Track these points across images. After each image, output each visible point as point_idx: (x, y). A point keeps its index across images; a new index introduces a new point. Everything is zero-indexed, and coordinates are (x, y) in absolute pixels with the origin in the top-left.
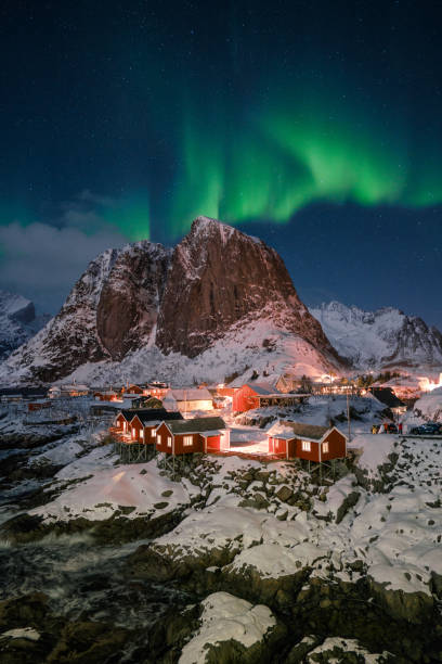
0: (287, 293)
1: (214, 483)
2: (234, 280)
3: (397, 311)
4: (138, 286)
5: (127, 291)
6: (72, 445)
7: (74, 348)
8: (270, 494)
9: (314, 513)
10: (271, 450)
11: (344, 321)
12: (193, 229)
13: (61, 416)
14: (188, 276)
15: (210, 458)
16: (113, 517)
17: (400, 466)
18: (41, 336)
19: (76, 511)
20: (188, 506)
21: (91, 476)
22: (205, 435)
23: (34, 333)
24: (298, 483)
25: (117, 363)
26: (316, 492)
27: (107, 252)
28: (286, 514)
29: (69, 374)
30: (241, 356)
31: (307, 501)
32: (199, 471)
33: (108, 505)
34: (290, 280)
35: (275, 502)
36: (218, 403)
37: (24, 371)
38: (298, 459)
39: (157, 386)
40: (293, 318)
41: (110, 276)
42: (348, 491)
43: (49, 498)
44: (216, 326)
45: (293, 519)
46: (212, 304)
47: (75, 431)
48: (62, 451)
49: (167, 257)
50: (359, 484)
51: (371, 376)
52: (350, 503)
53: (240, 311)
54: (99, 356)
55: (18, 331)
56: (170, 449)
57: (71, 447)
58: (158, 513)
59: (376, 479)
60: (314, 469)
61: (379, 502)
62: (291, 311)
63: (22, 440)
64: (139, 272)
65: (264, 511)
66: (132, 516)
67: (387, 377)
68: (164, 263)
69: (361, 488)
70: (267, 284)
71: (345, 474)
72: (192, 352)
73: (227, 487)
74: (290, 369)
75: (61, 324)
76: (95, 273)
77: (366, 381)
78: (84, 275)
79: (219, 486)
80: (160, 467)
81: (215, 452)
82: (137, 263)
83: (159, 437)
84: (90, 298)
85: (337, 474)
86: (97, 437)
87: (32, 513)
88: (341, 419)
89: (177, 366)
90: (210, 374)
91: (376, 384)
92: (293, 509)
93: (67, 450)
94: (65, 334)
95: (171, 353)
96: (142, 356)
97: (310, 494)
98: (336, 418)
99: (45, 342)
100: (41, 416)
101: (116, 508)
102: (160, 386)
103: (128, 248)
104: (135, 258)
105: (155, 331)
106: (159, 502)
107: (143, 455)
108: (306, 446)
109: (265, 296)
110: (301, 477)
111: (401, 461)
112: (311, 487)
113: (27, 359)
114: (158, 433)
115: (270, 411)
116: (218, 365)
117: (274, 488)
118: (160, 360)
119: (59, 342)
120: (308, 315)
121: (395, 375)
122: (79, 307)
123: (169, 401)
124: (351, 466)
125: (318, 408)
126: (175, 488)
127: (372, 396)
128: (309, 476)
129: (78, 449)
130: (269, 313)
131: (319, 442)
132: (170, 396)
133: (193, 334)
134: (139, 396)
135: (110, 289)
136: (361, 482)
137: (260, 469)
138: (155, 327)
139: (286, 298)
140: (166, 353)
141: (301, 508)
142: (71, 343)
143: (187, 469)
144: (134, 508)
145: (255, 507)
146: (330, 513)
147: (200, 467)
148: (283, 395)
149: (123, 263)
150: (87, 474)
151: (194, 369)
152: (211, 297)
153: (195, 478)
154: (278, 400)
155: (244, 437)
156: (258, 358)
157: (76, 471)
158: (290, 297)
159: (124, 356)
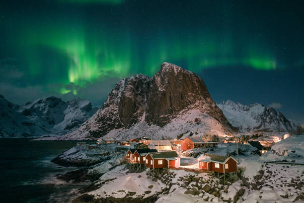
0: (206, 97)
1: (173, 182)
2: (181, 91)
3: (261, 105)
4: (137, 95)
5: (132, 97)
6: (107, 164)
7: (108, 122)
8: (200, 188)
9: (222, 198)
10: (200, 167)
11: (234, 110)
12: (162, 68)
13: (102, 152)
14: (160, 89)
15: (171, 171)
16: (126, 197)
17: (265, 176)
18: (94, 117)
19: (109, 194)
20: (161, 193)
21: (116, 178)
22: (168, 159)
23: (91, 116)
24: (213, 184)
25: (128, 129)
26: (222, 188)
27: (123, 79)
28: (208, 198)
29: (106, 134)
30: (184, 127)
31: (218, 192)
32: (165, 176)
33: (124, 191)
34: (208, 91)
35: (202, 192)
36: (174, 147)
37: (87, 133)
38: (213, 172)
39: (145, 139)
40: (209, 108)
41: (124, 90)
42: (239, 188)
43: (97, 187)
44: (173, 112)
45: (211, 200)
46: (171, 102)
47: (109, 159)
48: (103, 167)
49: (150, 81)
50: (244, 185)
51: (248, 136)
52: (240, 194)
53: (184, 105)
54: (119, 126)
55: (84, 115)
56: (152, 166)
57: (107, 165)
58: (147, 196)
59: (253, 183)
60: (221, 177)
61: (255, 195)
62: (208, 105)
63: (85, 162)
64: (137, 88)
65: (197, 196)
66: (134, 197)
67: (256, 137)
68: (148, 84)
69: (245, 187)
70: (196, 92)
71: (237, 180)
72: (162, 124)
73: (179, 184)
74: (208, 132)
75: (103, 112)
76: (118, 89)
77: (246, 138)
78: (113, 90)
79: (175, 184)
80: (147, 174)
81: (173, 168)
82: (137, 84)
83: (147, 160)
84: (116, 100)
85: (233, 180)
86: (119, 161)
87: (89, 193)
88: (234, 154)
89: (155, 131)
90: (170, 135)
91: (251, 140)
92: (211, 196)
93: (105, 166)
94: (105, 116)
95: (152, 125)
96: (138, 126)
97: (220, 189)
98: (232, 153)
99: (96, 120)
100: (94, 152)
101: (127, 193)
102: (147, 139)
103: (132, 77)
104: (135, 82)
105: (144, 115)
106: (147, 190)
107: (139, 169)
108: (217, 166)
109: (196, 98)
110: (215, 180)
111: (266, 174)
112: (220, 186)
113: (88, 128)
114: (146, 158)
115: (199, 150)
116: (174, 130)
117: (201, 186)
118: (147, 128)
119: (102, 120)
120: (216, 107)
121: (261, 136)
122: (111, 104)
123: (151, 145)
124: (240, 176)
125: (223, 149)
126: (155, 185)
127: (249, 144)
128: (219, 180)
129: (110, 166)
130: (197, 106)
131: (224, 163)
132: (152, 143)
133: (162, 116)
134: (137, 143)
135: (124, 96)
136: (245, 184)
137: (194, 176)
138: (145, 113)
139: (205, 99)
140: (150, 125)
141: (215, 195)
142: (107, 120)
143: (160, 176)
144: (135, 193)
145: (193, 194)
146: (230, 199)
147: (166, 174)
148: (205, 142)
149: (130, 84)
150: (114, 177)
151: (162, 132)
152: (170, 99)
153: (164, 180)
154: (203, 144)
155: (187, 161)
156: (193, 127)
157: (109, 176)
158: (208, 99)
159: (130, 126)
